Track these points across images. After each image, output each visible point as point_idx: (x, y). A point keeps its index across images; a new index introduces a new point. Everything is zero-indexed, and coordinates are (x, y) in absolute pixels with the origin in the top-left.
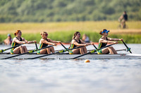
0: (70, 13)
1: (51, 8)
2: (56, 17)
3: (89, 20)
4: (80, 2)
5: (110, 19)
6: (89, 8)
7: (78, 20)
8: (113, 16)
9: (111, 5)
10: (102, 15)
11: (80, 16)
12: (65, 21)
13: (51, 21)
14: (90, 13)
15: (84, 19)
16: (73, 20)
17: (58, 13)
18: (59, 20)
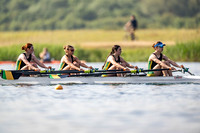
0: (33, 18)
1: (6, 11)
2: (13, 24)
3: (60, 28)
4: (48, 3)
5: (91, 28)
6: (60, 11)
7: (45, 28)
8: (94, 23)
9: (92, 6)
10: (79, 21)
11: (48, 22)
12: (26, 29)
13: (6, 29)
14: (62, 18)
15: (53, 27)
16: (37, 28)
17: (16, 19)
18: (17, 29)
